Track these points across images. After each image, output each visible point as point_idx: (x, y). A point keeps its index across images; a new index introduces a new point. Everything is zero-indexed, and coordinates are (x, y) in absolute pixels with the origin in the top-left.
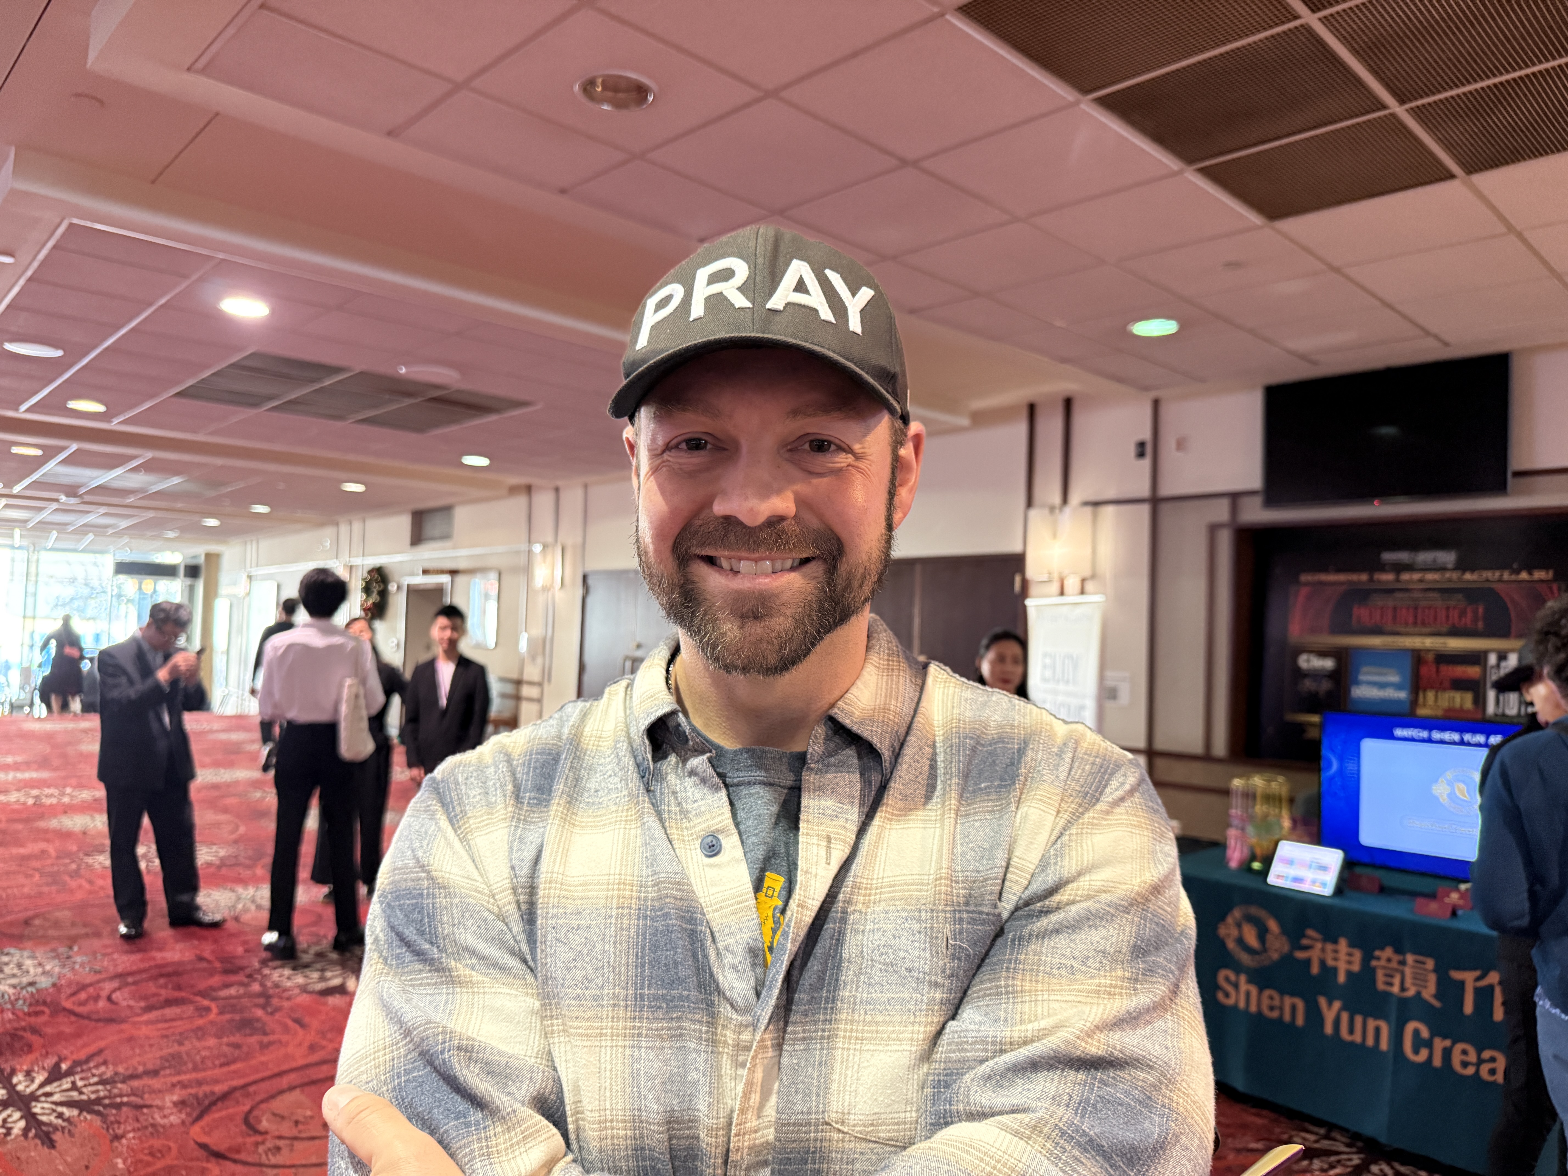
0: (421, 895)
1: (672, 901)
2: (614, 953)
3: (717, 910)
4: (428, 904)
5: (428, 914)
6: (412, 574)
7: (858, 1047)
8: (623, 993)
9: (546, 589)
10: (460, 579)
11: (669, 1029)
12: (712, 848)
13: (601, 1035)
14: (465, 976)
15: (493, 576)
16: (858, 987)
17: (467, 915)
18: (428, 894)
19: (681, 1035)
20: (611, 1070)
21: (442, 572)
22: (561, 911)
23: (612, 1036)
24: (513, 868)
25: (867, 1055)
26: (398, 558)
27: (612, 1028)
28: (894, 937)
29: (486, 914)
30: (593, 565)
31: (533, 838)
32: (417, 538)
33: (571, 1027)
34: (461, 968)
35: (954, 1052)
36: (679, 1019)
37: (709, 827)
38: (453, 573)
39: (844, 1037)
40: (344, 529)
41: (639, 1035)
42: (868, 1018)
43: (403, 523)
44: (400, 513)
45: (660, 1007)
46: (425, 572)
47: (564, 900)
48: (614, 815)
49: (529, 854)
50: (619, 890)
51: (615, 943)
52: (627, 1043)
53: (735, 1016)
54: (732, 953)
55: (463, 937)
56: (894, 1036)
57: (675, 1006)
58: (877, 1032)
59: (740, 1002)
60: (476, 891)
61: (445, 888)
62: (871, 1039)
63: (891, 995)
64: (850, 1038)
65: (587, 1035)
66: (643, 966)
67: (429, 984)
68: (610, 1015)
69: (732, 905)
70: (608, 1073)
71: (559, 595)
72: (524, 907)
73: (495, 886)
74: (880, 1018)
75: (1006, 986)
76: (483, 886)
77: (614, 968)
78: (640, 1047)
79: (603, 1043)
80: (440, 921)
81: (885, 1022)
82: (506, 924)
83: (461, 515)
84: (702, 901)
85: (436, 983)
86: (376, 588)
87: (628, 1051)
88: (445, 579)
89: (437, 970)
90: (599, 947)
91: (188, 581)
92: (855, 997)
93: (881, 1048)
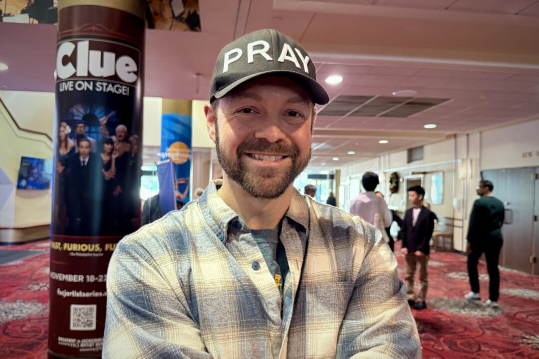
0: (142, 293)
1: (247, 286)
2: (230, 308)
3: (263, 289)
4: (146, 297)
5: (147, 300)
6: (408, 175)
7: (316, 332)
8: (235, 322)
9: (464, 179)
10: (427, 176)
11: (253, 333)
12: (256, 266)
13: (228, 338)
14: (169, 323)
15: (441, 174)
16: (313, 311)
17: (164, 299)
18: (145, 292)
19: (257, 335)
20: (233, 351)
21: (419, 173)
22: (207, 293)
23: (233, 338)
24: (180, 279)
25: (319, 335)
26: (402, 168)
27: (232, 335)
28: (324, 293)
29: (172, 297)
30: (484, 168)
31: (185, 267)
32: (410, 160)
33: (217, 337)
34: (167, 320)
35: (349, 330)
36: (256, 329)
37: (254, 259)
38: (425, 173)
39: (311, 329)
40: (382, 158)
41: (243, 336)
42: (318, 322)
43: (404, 155)
44: (403, 150)
45: (249, 326)
46: (413, 173)
47: (206, 289)
48: (213, 256)
49: (186, 273)
50: (226, 284)
51: (229, 304)
52: (239, 340)
53: (274, 326)
54: (271, 304)
55: (164, 308)
56: (328, 327)
57: (254, 325)
58: (322, 326)
59: (276, 321)
60: (166, 289)
61: (153, 289)
62: (320, 329)
63: (325, 313)
64: (313, 329)
65: (224, 339)
66: (241, 311)
67: (152, 328)
68: (231, 330)
69: (269, 287)
70: (232, 352)
71: (469, 181)
72: (187, 294)
73: (174, 286)
74: (323, 322)
75: (361, 306)
76: (169, 287)
77: (231, 313)
78: (244, 341)
79: (229, 341)
80: (153, 302)
81: (324, 323)
82: (180, 301)
83: (427, 149)
84: (257, 286)
85: (155, 327)
86: (395, 180)
87: (240, 343)
88: (421, 176)
89: (156, 322)
90: (223, 305)
91: (331, 180)
92: (313, 315)
93: (324, 332)
